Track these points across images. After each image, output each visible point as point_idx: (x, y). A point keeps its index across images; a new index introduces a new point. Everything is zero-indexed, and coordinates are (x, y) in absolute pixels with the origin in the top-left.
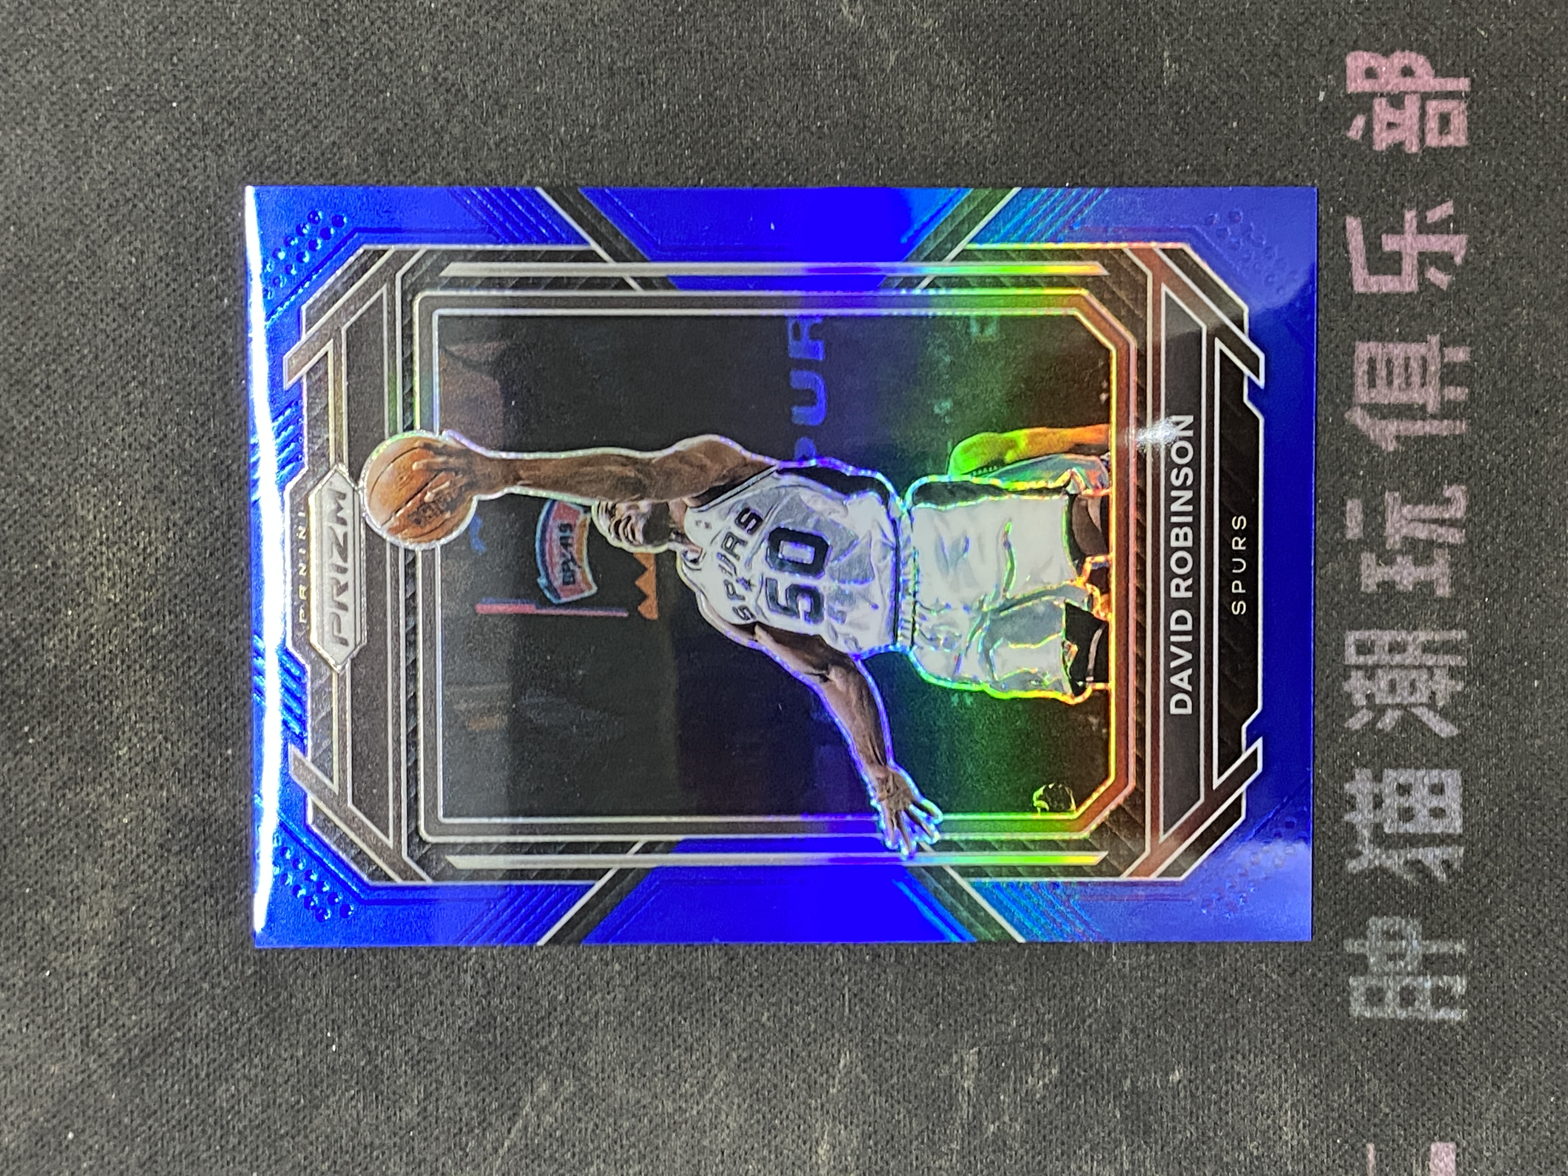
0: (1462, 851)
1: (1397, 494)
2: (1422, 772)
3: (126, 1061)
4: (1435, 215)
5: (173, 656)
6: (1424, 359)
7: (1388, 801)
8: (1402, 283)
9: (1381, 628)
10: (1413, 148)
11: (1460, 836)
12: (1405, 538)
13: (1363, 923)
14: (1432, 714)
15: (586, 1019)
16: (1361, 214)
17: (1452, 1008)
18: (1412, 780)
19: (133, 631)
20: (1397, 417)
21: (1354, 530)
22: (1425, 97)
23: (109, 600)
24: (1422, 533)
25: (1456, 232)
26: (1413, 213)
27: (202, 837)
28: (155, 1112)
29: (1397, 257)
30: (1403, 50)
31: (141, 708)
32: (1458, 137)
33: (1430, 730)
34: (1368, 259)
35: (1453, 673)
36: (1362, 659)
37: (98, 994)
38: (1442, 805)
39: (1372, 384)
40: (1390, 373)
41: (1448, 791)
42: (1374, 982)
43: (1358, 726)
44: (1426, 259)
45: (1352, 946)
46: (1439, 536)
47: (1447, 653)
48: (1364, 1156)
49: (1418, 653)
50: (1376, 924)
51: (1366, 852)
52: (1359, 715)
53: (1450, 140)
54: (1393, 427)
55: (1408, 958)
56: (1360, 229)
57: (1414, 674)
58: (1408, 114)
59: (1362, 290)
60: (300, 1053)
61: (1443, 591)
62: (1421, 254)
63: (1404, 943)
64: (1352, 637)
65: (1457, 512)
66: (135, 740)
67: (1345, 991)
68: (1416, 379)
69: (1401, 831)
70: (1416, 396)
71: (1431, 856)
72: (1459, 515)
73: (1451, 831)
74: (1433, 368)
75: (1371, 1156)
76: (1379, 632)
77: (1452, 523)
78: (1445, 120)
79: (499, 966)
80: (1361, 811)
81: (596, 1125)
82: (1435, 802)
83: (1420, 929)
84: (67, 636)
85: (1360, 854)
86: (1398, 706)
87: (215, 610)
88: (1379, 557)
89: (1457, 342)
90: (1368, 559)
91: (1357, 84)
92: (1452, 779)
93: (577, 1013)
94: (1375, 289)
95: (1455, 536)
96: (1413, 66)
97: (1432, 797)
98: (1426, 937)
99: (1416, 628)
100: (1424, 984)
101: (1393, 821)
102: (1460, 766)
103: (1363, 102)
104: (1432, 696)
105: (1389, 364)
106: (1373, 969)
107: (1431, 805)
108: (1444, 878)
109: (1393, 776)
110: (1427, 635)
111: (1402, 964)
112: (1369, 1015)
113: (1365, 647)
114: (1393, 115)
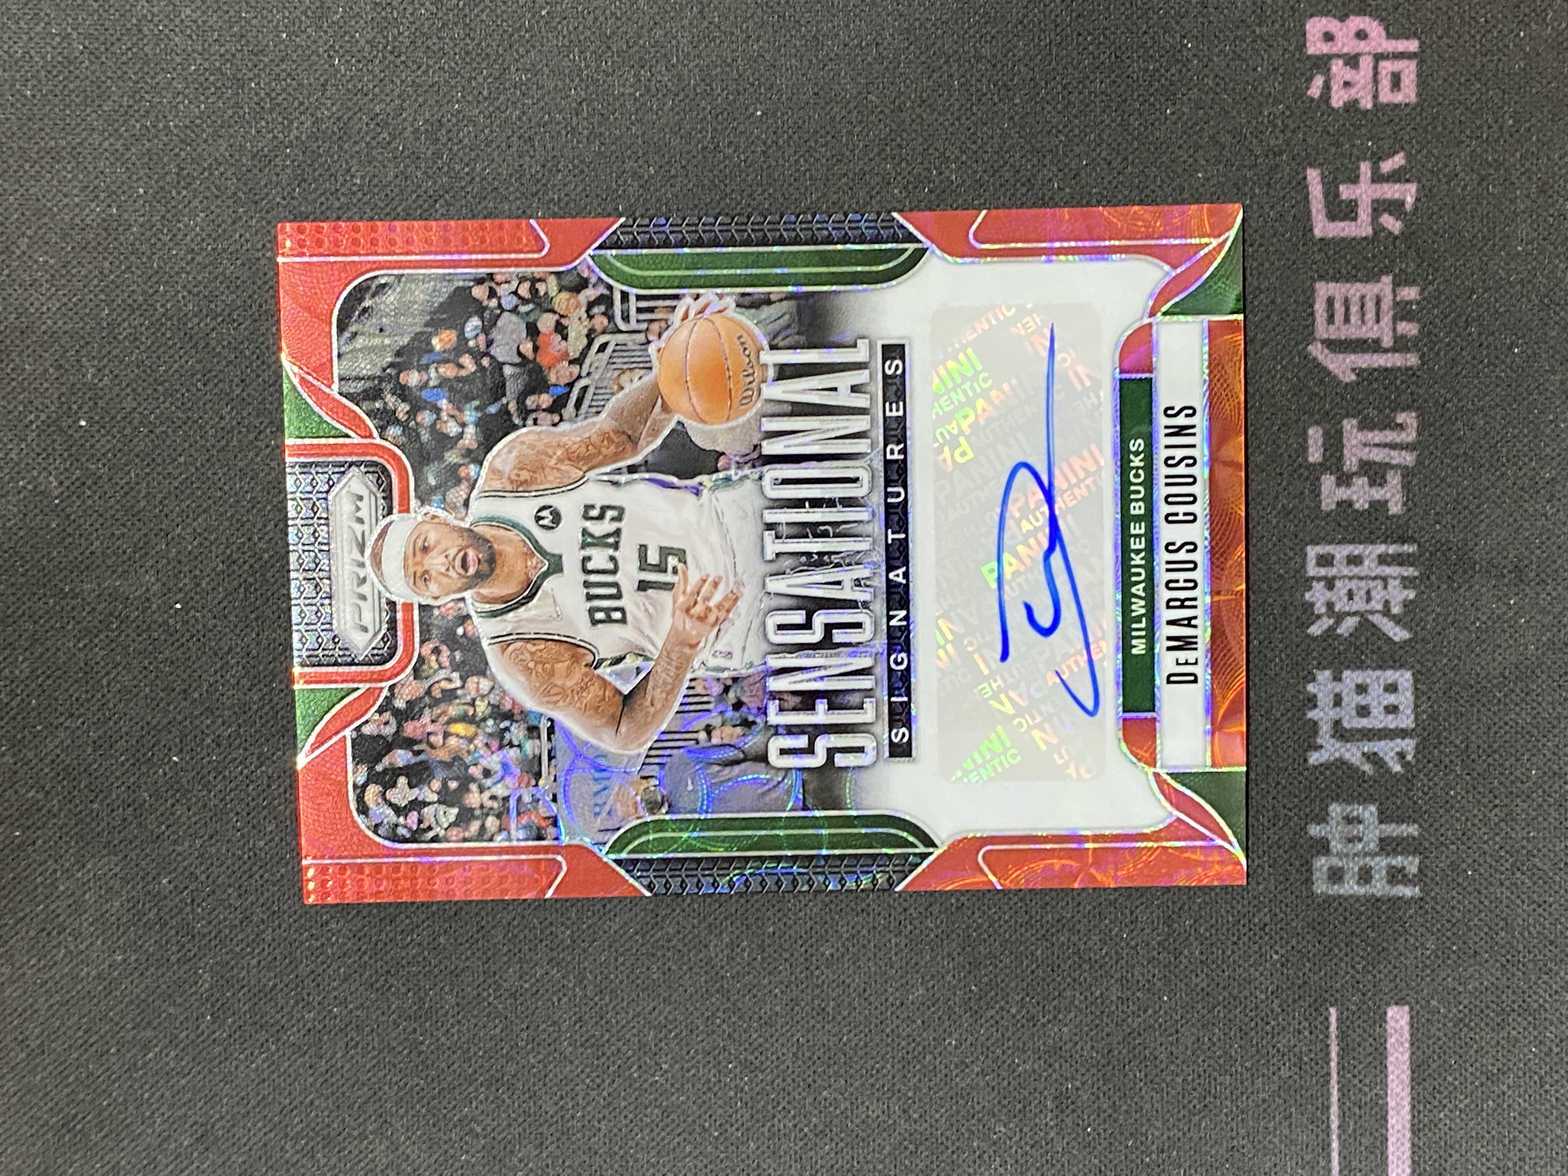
0: (1414, 743)
1: (1354, 422)
2: (1378, 673)
4: (1389, 165)
6: (1378, 298)
7: (1346, 699)
8: (1358, 228)
9: (1338, 542)
10: (1367, 104)
11: (1412, 731)
12: (1361, 460)
13: (1325, 809)
14: (1385, 620)
16: (1320, 166)
17: (1406, 885)
18: (1368, 681)
20: (1354, 351)
21: (1315, 455)
22: (1379, 57)
24: (1377, 456)
25: (1407, 181)
26: (1368, 164)
29: (1353, 205)
30: (1358, 15)
32: (1408, 94)
33: (1385, 634)
34: (1327, 207)
35: (1407, 583)
36: (1323, 572)
38: (1396, 702)
39: (1331, 321)
40: (1347, 309)
41: (1401, 690)
42: (1336, 862)
43: (1319, 632)
44: (1380, 207)
45: (1314, 830)
46: (1391, 459)
47: (1399, 564)
48: (1327, 1019)
49: (1373, 565)
50: (1337, 810)
51: (1327, 745)
52: (1321, 622)
53: (1399, 98)
54: (1350, 360)
55: (1365, 840)
56: (1319, 179)
57: (1372, 584)
58: (1362, 73)
59: (1321, 235)
61: (1395, 508)
62: (1375, 201)
63: (1361, 827)
64: (1312, 552)
65: (1410, 436)
67: (1311, 870)
68: (1371, 316)
69: (1359, 726)
70: (1369, 331)
71: (1386, 749)
72: (1410, 440)
73: (1403, 726)
74: (1386, 306)
75: (1333, 1019)
76: (1338, 547)
77: (1404, 446)
78: (1396, 78)
80: (1323, 709)
82: (1389, 699)
83: (1376, 814)
85: (1321, 747)
86: (1355, 614)
88: (1338, 478)
89: (1408, 282)
90: (1327, 481)
91: (1315, 47)
92: (1405, 678)
94: (1333, 234)
95: (1408, 458)
96: (1368, 31)
97: (1387, 695)
98: (1381, 822)
99: (1372, 543)
100: (1380, 864)
101: (1351, 717)
102: (1412, 667)
103: (1322, 63)
104: (1387, 603)
105: (1346, 303)
106: (1334, 851)
107: (1386, 703)
108: (1397, 768)
109: (1351, 677)
110: (1381, 549)
111: (1360, 846)
112: (1330, 892)
113: (1325, 561)
114: (1349, 74)
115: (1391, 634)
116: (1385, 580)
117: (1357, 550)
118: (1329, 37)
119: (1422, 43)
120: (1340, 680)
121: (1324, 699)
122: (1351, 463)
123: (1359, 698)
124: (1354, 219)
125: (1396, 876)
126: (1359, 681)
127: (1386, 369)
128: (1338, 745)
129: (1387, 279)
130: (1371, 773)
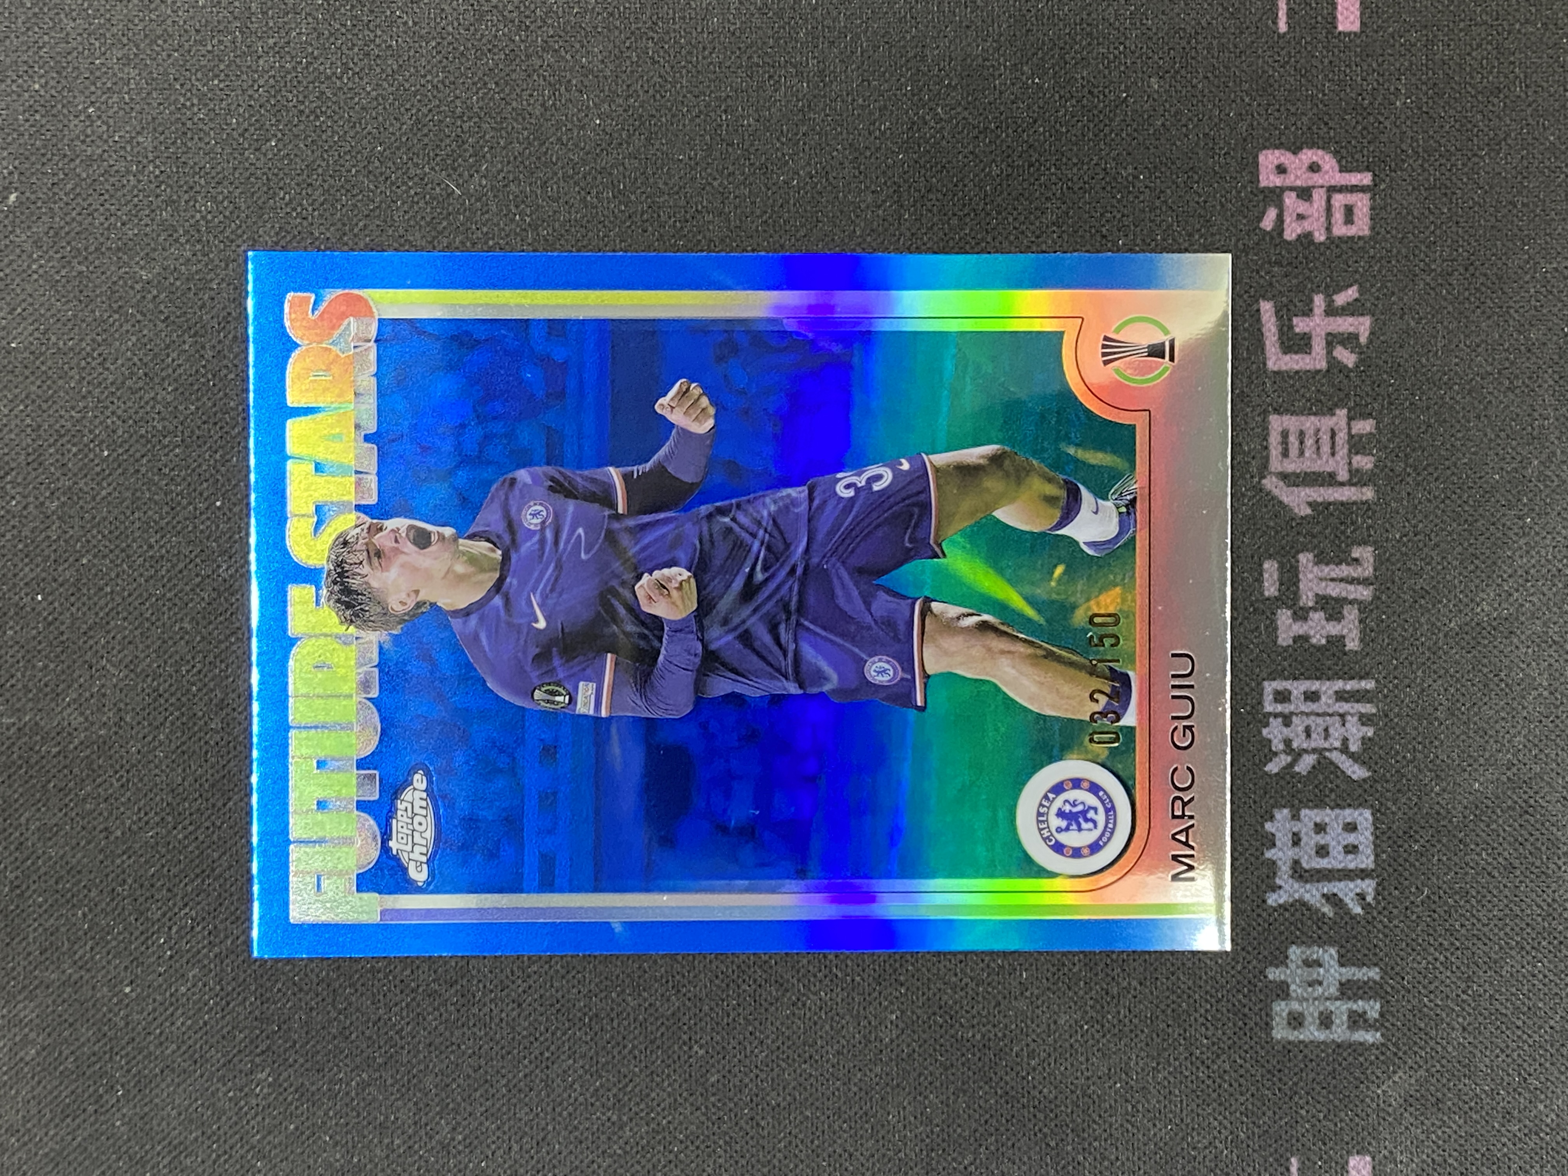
0: (1374, 884)
1: (1310, 556)
2: (1336, 812)
4: (1342, 298)
6: (1333, 431)
7: (1304, 839)
8: (1312, 361)
9: (1296, 679)
10: (1320, 237)
11: (1373, 871)
12: (1317, 595)
13: (1284, 952)
14: (1344, 757)
16: (1273, 298)
17: (1367, 1031)
18: (1327, 820)
20: (1309, 484)
21: (1270, 589)
22: (1332, 190)
24: (1334, 590)
25: (1361, 314)
26: (1322, 297)
29: (1307, 338)
30: (1311, 148)
32: (1362, 227)
33: (1343, 772)
34: (1280, 339)
35: (1365, 720)
36: (1279, 708)
38: (1356, 843)
39: (1285, 454)
40: (1302, 443)
41: (1360, 829)
42: (1294, 1007)
43: (1276, 770)
44: (1332, 340)
45: (1274, 974)
46: (1348, 594)
47: (1357, 701)
48: (1288, 1170)
49: (1331, 701)
50: (1296, 953)
51: (1286, 887)
52: (1278, 760)
53: (1353, 231)
54: (1305, 494)
55: (1326, 984)
56: (1273, 312)
57: (1329, 720)
58: (1315, 206)
59: (1276, 369)
61: (1353, 644)
62: (1329, 334)
63: (1321, 970)
64: (1270, 687)
65: (1367, 570)
67: (1270, 1015)
68: (1326, 449)
69: (1318, 866)
70: (1324, 464)
71: (1346, 890)
72: (1366, 574)
73: (1363, 866)
74: (1341, 440)
75: (1294, 1169)
76: (1295, 683)
77: (1361, 581)
78: (1349, 210)
80: (1281, 849)
82: (1349, 839)
83: (1336, 956)
85: (1280, 887)
86: (1314, 751)
88: (1295, 613)
89: (1363, 416)
90: (1284, 616)
91: (1268, 179)
92: (1364, 817)
94: (1287, 367)
95: (1365, 593)
96: (1320, 162)
97: (1346, 835)
98: (1342, 965)
99: (1329, 679)
100: (1341, 1009)
101: (1310, 857)
102: (1372, 806)
103: (1275, 196)
104: (1345, 741)
105: (1302, 434)
106: (1294, 995)
107: (1345, 843)
108: (1358, 910)
109: (1310, 816)
110: (1339, 685)
111: (1320, 990)
112: (1291, 1038)
113: (1282, 697)
114: (1302, 207)
115: (1349, 773)
116: (1342, 716)
117: (1315, 685)
118: (1281, 170)
119: (1375, 175)
120: (1299, 819)
121: (1283, 839)
122: (1307, 599)
123: (1318, 837)
124: (1309, 352)
125: (1357, 1020)
126: (1318, 820)
127: (1342, 504)
128: (1297, 886)
129: (1342, 413)
130: (1331, 915)
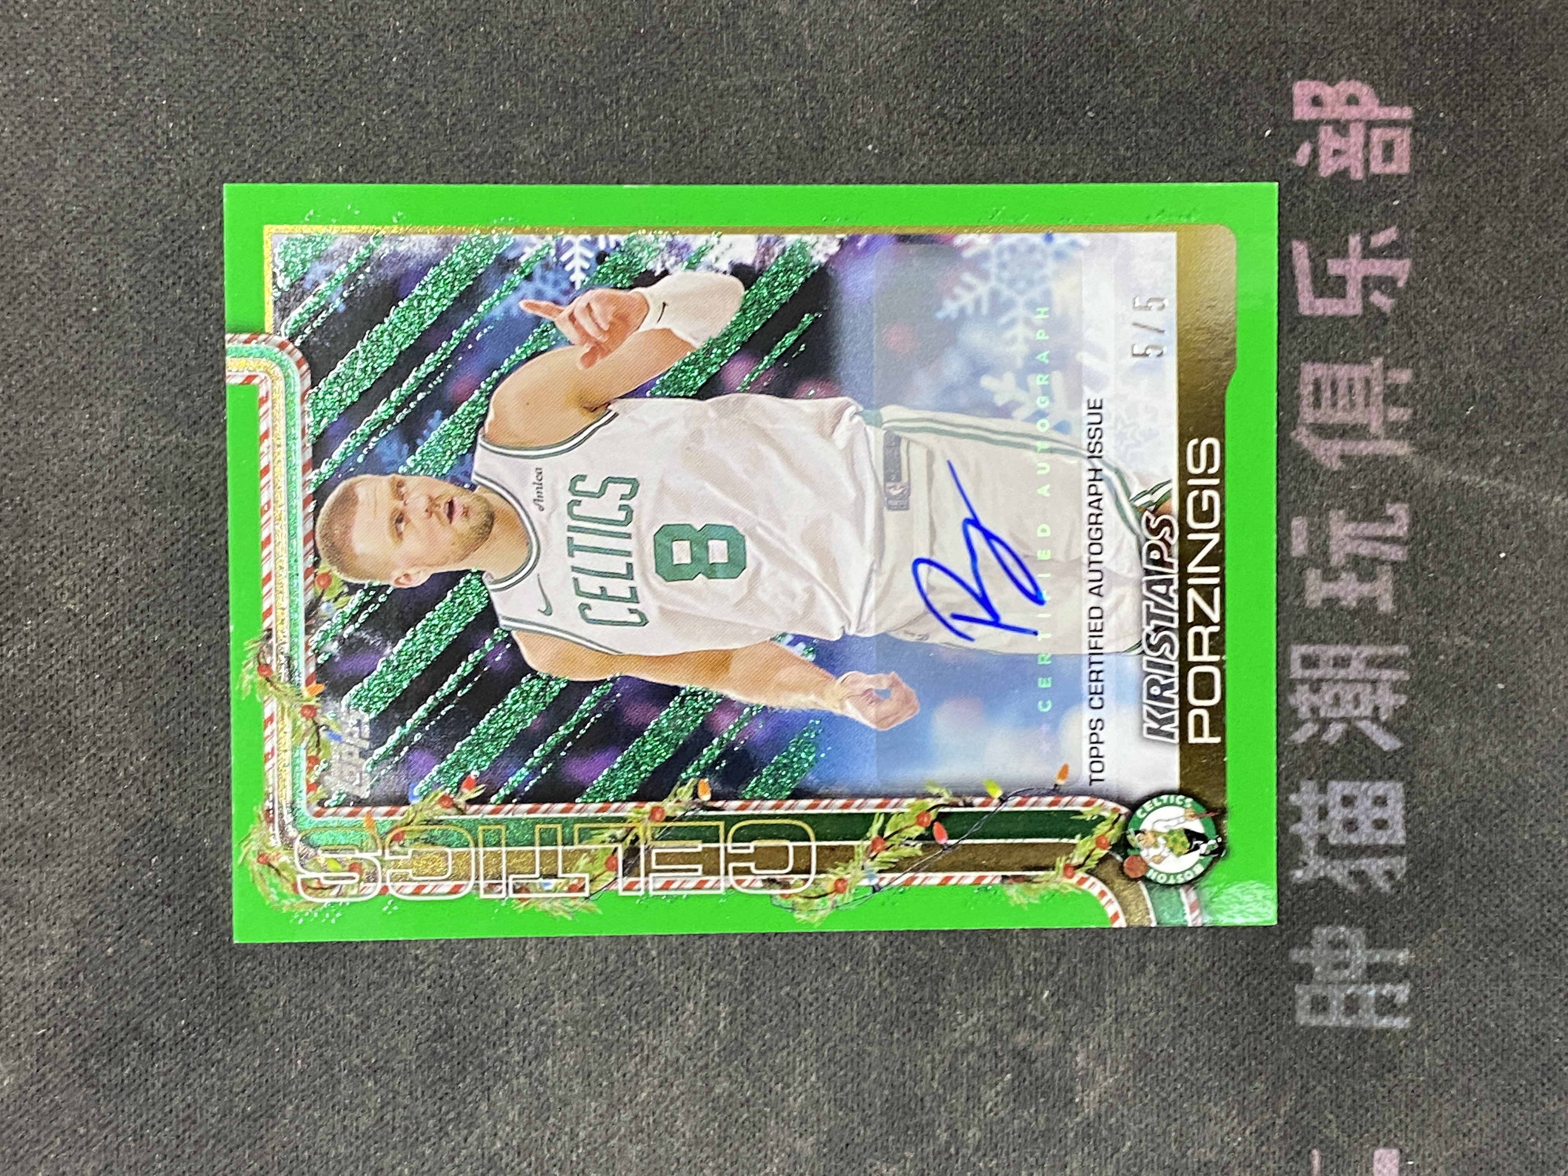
0: (1404, 861)
1: (1341, 512)
2: (1365, 785)
3: (81, 1071)
4: (1380, 239)
5: (132, 666)
6: (1367, 381)
7: (1332, 814)
8: (1346, 306)
9: (1324, 642)
10: (1358, 174)
11: (1403, 847)
12: (1348, 555)
13: (1309, 932)
14: (1375, 727)
15: (543, 1029)
16: (1307, 238)
17: (1395, 1016)
18: (1355, 793)
19: (93, 641)
20: (1341, 436)
21: (1299, 547)
22: (1370, 125)
23: (69, 610)
24: (1365, 549)
25: (1400, 257)
26: (1358, 238)
27: (159, 848)
28: (110, 1122)
29: (1342, 280)
30: (1349, 79)
31: (100, 718)
32: (1401, 165)
33: (1373, 743)
34: (1314, 282)
35: (1396, 688)
36: (1307, 673)
37: (54, 1004)
38: (1385, 817)
39: (1317, 404)
40: (1334, 392)
41: (1390, 802)
42: (1318, 990)
43: (1303, 740)
44: (1368, 284)
45: (1297, 955)
46: (1381, 553)
47: (1389, 667)
48: (1309, 1163)
49: (1362, 667)
50: (1322, 933)
51: (1311, 863)
52: (1303, 729)
53: (1392, 168)
54: (1337, 446)
55: (1352, 967)
56: (1306, 253)
57: (1359, 687)
58: (1352, 140)
59: (1307, 313)
60: (257, 1064)
61: (1386, 605)
62: (1366, 278)
63: (1348, 952)
64: (1298, 651)
65: (1400, 528)
66: (92, 751)
67: (1293, 999)
68: (1360, 400)
69: (1346, 842)
70: (1358, 416)
71: (1374, 867)
72: (1401, 534)
73: (1393, 842)
74: (1377, 389)
75: (1316, 1162)
76: (1324, 648)
77: (1393, 540)
78: (1388, 148)
79: (457, 974)
80: (1307, 823)
81: (553, 1134)
82: (1378, 813)
83: (1364, 938)
84: (27, 645)
85: (1305, 864)
86: (1343, 719)
87: (174, 621)
88: (1324, 572)
89: (1400, 364)
90: (1313, 576)
91: (1303, 111)
92: (1394, 790)
93: (535, 1023)
94: (1320, 312)
95: (1397, 553)
96: (1358, 95)
97: (1377, 809)
98: (1369, 947)
99: (1360, 644)
100: (1368, 993)
101: (1338, 832)
102: (1402, 779)
103: (1310, 130)
104: (1376, 709)
105: (1334, 385)
106: (1319, 978)
107: (1376, 817)
108: (1386, 888)
109: (1338, 789)
110: (1370, 650)
111: (1347, 972)
112: (1314, 1023)
113: (1309, 662)
114: (1338, 142)
115: (1380, 742)
116: (1374, 682)
117: (1345, 650)
118: (1316, 101)
119: (1416, 110)
120: (1325, 792)
121: (1309, 814)
122: (1338, 559)
123: (1346, 811)
124: (1343, 296)
125: (1384, 1006)
126: (1346, 792)
127: (1377, 458)
128: (1323, 862)
129: (1378, 362)
130: (1358, 893)
